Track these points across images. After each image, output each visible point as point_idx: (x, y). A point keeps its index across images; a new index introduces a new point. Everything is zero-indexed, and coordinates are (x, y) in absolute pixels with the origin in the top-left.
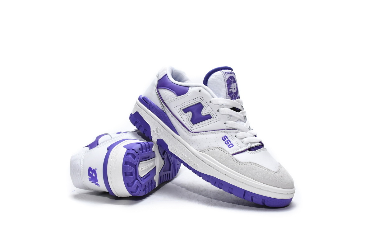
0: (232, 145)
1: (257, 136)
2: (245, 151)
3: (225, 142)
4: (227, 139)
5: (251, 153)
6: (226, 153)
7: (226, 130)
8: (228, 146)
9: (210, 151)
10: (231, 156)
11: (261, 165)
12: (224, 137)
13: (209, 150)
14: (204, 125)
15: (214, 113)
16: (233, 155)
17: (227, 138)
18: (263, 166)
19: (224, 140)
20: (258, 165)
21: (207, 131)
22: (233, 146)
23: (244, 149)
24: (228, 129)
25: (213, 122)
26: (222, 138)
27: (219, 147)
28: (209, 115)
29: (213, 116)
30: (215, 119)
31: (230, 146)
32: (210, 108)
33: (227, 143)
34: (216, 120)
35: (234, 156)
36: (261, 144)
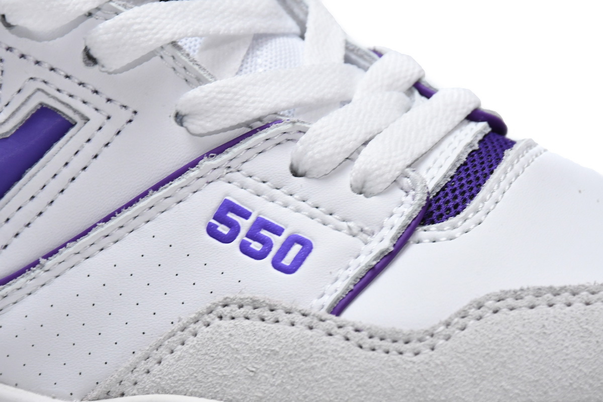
0: (296, 248)
1: (430, 80)
2: (402, 241)
3: (245, 249)
4: (245, 225)
5: (457, 232)
6: (284, 318)
7: (206, 163)
8: (277, 265)
9: (169, 359)
10: (332, 320)
11: (557, 284)
12: (220, 217)
13: (157, 355)
14: (43, 198)
15: (70, 86)
16: (338, 309)
17: (246, 215)
18: (573, 281)
19: (226, 239)
20: (538, 292)
21: (85, 233)
22: (307, 247)
23: (393, 232)
24: (220, 150)
25: (90, 150)
26: (212, 231)
27: (219, 298)
28: (44, 112)
29: (76, 104)
30: (96, 119)
31: (287, 261)
32: (28, 64)
33: (256, 246)
34: (110, 128)
35: (351, 314)
36: (482, 127)
